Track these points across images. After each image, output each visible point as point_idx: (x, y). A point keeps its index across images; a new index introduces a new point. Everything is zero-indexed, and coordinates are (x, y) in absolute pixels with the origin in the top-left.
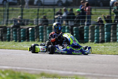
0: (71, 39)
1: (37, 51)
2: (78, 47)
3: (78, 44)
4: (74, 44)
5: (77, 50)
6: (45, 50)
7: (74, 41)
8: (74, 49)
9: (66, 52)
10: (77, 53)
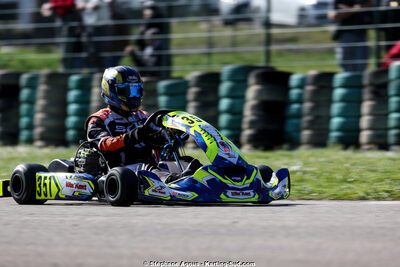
0: (205, 139)
1: (43, 197)
2: (241, 169)
3: (240, 158)
4: (226, 157)
5: (239, 185)
6: (88, 191)
7: (223, 144)
8: (228, 182)
9: (192, 195)
10: (241, 197)
